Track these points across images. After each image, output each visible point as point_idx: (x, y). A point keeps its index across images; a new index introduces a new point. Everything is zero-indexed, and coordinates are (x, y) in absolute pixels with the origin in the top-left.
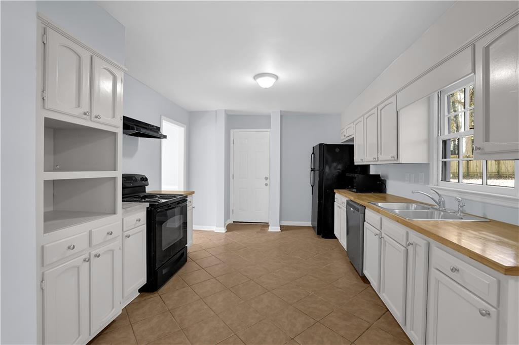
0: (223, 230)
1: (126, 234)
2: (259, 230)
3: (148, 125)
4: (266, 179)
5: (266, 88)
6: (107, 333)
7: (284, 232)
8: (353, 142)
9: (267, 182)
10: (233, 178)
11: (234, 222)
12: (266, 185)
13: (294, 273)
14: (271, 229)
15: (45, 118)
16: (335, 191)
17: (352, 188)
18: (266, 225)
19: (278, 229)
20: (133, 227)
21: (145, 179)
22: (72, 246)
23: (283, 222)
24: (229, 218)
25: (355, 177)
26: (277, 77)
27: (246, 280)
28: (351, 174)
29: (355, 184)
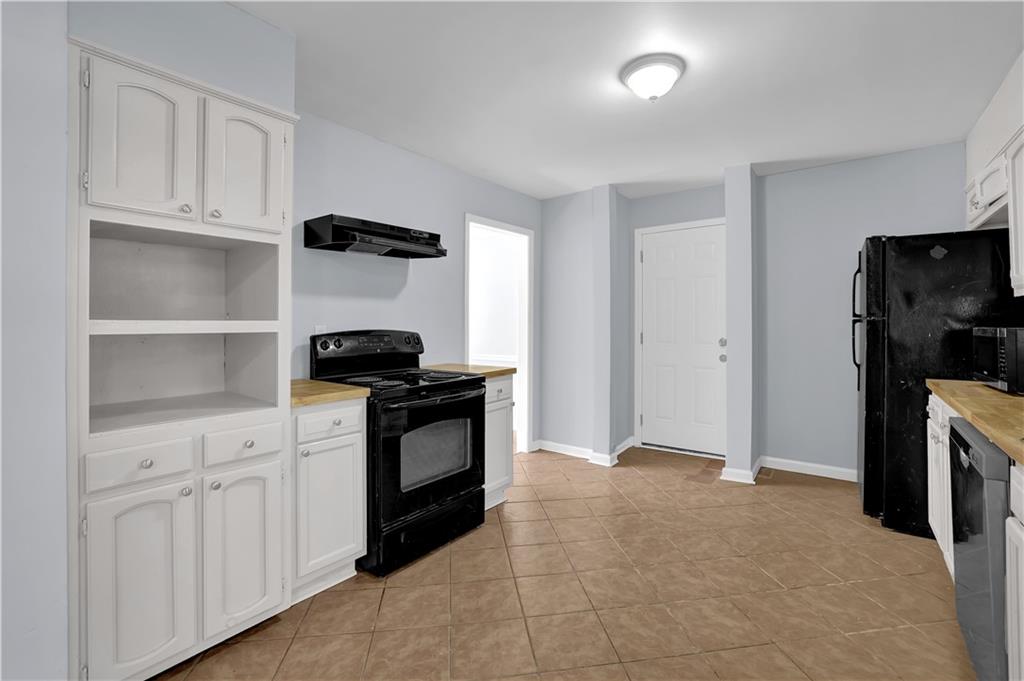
0: (604, 460)
1: (302, 448)
2: (695, 472)
3: (407, 231)
4: (723, 343)
5: (653, 98)
6: (249, 642)
7: (763, 488)
8: (1007, 222)
9: (723, 351)
10: (642, 342)
11: (644, 444)
12: (723, 358)
13: (729, 622)
14: (728, 474)
15: (91, 221)
16: (929, 383)
17: (994, 375)
18: (719, 464)
19: (746, 476)
20: (323, 435)
21: (415, 340)
22: (149, 462)
23: (769, 459)
24: (633, 434)
25: (1002, 339)
26: (680, 62)
27: (580, 608)
28: (990, 329)
29: (1003, 363)
